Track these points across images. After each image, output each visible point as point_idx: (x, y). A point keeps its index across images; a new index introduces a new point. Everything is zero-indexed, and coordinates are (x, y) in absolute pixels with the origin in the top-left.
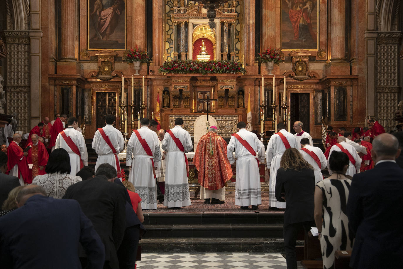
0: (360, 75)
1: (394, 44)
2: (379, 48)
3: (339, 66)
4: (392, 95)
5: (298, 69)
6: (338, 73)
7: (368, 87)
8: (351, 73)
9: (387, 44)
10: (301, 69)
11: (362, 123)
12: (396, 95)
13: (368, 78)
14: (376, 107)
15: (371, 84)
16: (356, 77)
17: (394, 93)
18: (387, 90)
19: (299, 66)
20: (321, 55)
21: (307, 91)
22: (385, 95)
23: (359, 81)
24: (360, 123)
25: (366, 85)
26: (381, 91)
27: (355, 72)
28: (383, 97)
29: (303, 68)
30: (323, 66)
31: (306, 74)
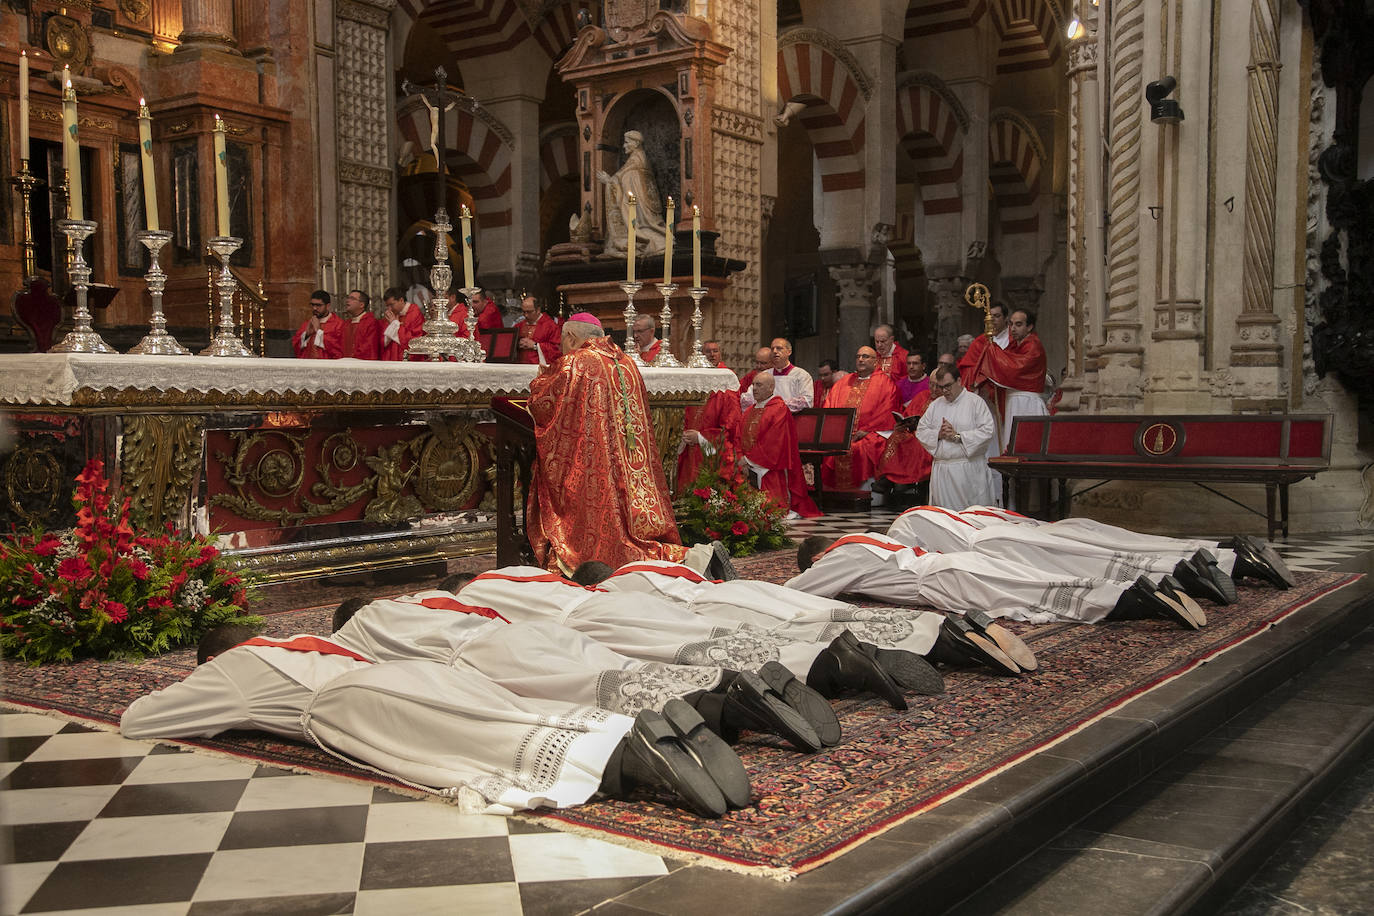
0: (297, 113)
1: (378, 28)
2: (341, 29)
3: (226, 65)
4: (377, 195)
5: (56, 45)
6: (223, 91)
7: (319, 158)
8: (261, 97)
9: (361, 23)
10: (66, 48)
11: (305, 281)
12: (386, 196)
13: (318, 126)
14: (342, 228)
15: (328, 146)
16: (284, 117)
17: (380, 188)
18: (365, 177)
19: (57, 35)
20: (134, 11)
21: (91, 140)
22: (360, 192)
23: (294, 133)
24: (299, 280)
25: (315, 148)
26: (349, 179)
27: (275, 99)
28: (355, 197)
29: (73, 46)
30: (140, 54)
31: (86, 73)
